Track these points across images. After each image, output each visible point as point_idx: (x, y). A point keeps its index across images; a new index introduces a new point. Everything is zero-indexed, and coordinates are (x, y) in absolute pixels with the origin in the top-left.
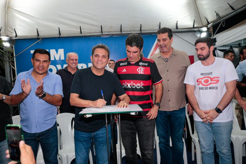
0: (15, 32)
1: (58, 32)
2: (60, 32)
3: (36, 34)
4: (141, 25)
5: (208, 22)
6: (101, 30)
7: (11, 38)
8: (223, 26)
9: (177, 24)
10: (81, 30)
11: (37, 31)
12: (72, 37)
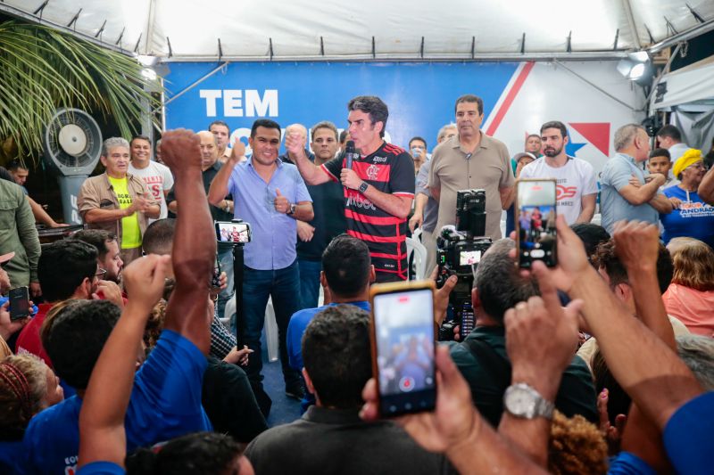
0: (169, 44)
1: (267, 49)
2: (271, 49)
3: (216, 51)
4: (474, 38)
5: (652, 39)
6: (371, 49)
7: (159, 58)
8: (683, 56)
9: (569, 39)
10: (322, 47)
11: (220, 45)
12: (298, 62)
